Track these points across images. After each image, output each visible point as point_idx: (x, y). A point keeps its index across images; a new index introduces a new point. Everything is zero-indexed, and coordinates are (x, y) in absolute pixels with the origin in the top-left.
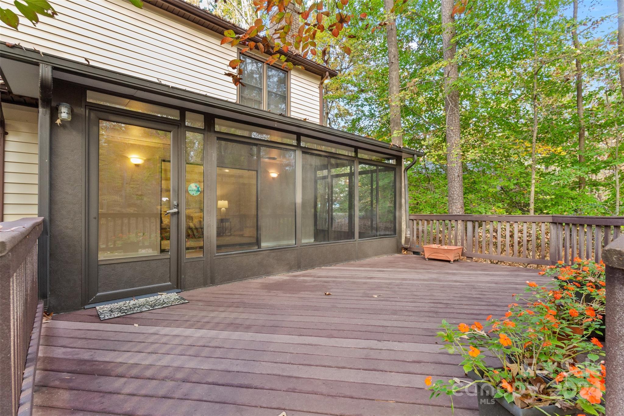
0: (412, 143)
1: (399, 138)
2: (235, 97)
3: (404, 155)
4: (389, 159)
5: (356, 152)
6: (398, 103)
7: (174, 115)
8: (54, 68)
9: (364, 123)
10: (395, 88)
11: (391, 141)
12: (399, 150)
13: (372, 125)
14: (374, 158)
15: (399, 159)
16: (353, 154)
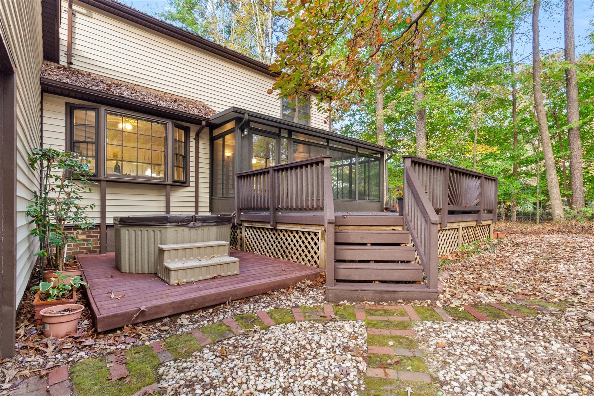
0: (393, 144)
1: (383, 140)
2: (279, 115)
3: (385, 151)
4: (376, 154)
5: (357, 149)
6: (382, 117)
7: (276, 131)
8: (249, 115)
9: (356, 128)
10: (380, 105)
11: (377, 142)
12: (382, 148)
13: (362, 130)
14: (367, 153)
15: (382, 154)
16: (355, 150)
